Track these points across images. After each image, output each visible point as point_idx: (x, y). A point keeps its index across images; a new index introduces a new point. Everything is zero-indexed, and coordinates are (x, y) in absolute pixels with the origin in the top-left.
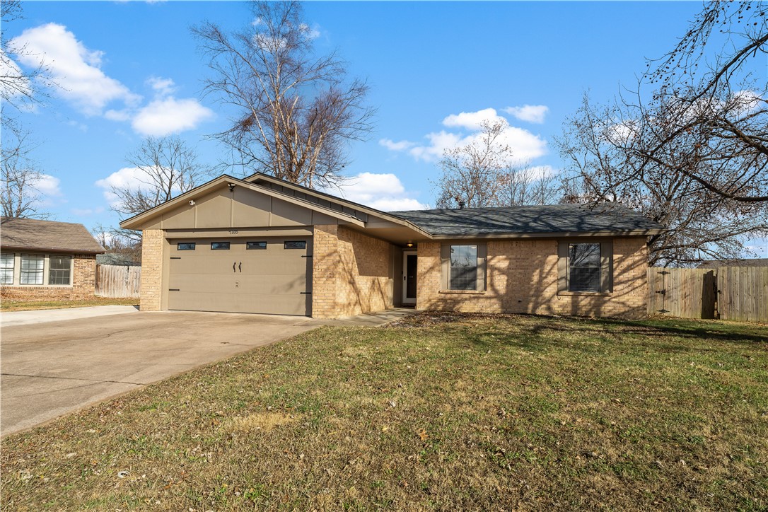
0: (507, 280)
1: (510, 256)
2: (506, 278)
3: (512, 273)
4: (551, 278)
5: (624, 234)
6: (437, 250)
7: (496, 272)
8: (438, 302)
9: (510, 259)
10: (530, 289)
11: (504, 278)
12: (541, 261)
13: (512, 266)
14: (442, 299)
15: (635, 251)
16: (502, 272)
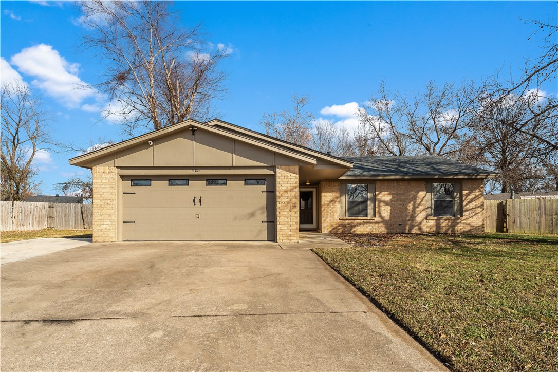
0: (391, 210)
1: (393, 192)
2: (390, 208)
3: (394, 204)
4: (421, 208)
5: (474, 177)
6: (337, 187)
7: (382, 204)
8: (338, 226)
9: (393, 194)
10: (407, 216)
11: (388, 208)
12: (414, 196)
13: (395, 199)
14: (342, 224)
15: (476, 188)
16: (386, 203)
